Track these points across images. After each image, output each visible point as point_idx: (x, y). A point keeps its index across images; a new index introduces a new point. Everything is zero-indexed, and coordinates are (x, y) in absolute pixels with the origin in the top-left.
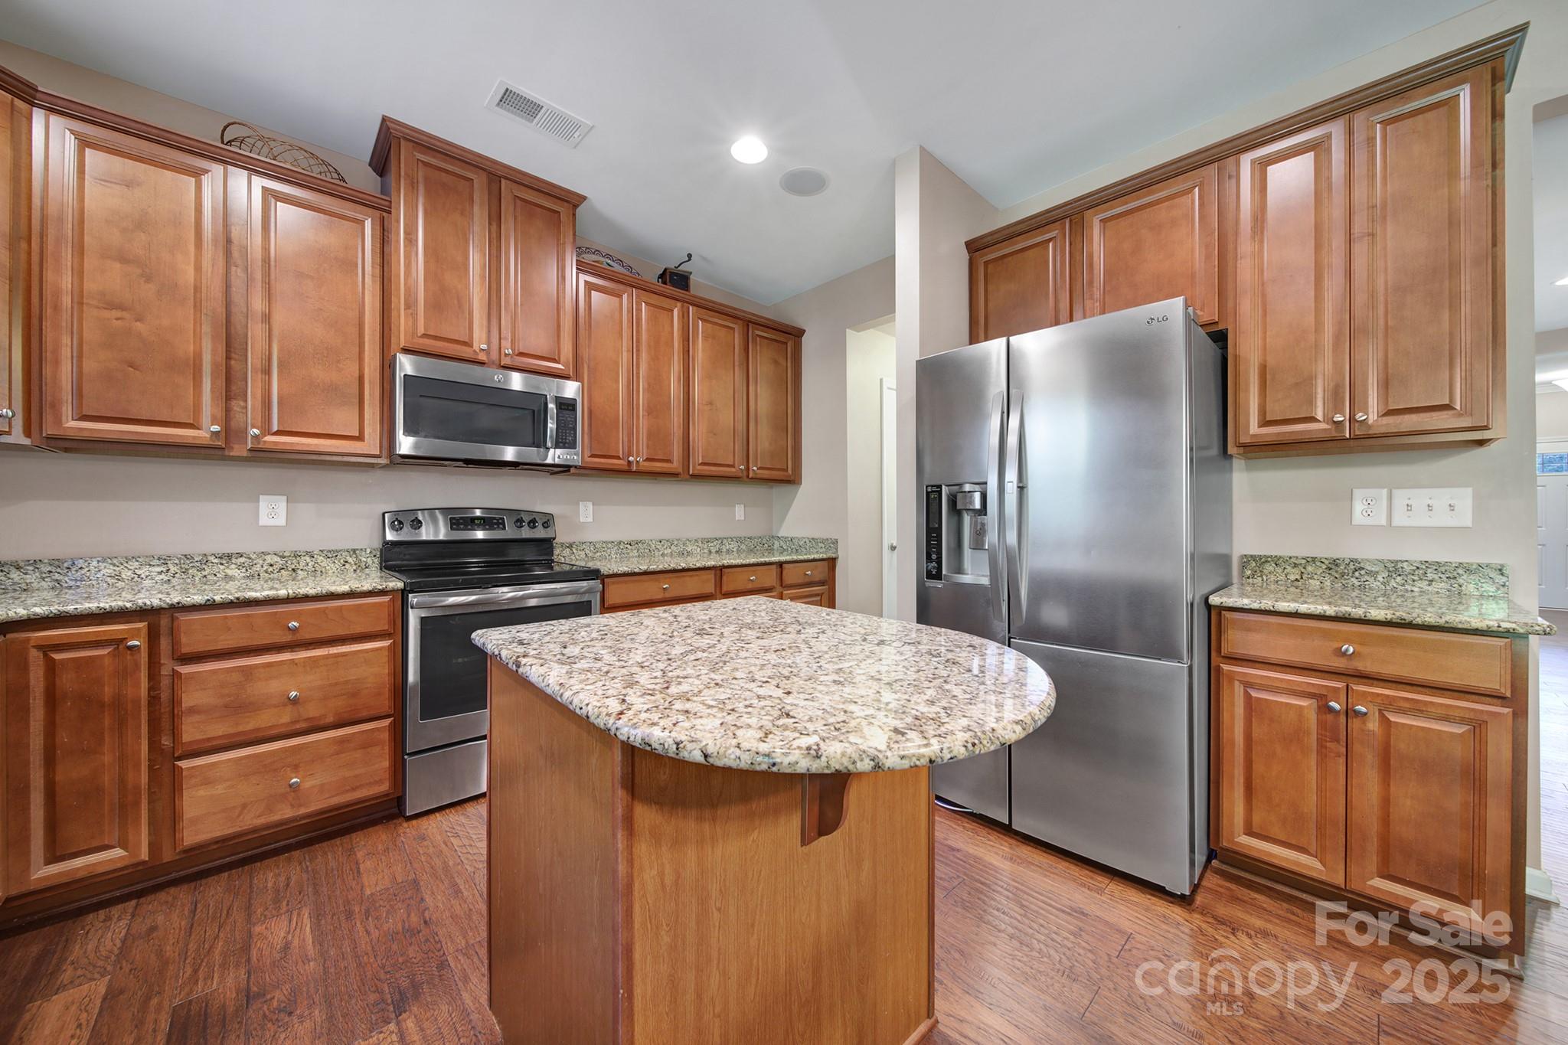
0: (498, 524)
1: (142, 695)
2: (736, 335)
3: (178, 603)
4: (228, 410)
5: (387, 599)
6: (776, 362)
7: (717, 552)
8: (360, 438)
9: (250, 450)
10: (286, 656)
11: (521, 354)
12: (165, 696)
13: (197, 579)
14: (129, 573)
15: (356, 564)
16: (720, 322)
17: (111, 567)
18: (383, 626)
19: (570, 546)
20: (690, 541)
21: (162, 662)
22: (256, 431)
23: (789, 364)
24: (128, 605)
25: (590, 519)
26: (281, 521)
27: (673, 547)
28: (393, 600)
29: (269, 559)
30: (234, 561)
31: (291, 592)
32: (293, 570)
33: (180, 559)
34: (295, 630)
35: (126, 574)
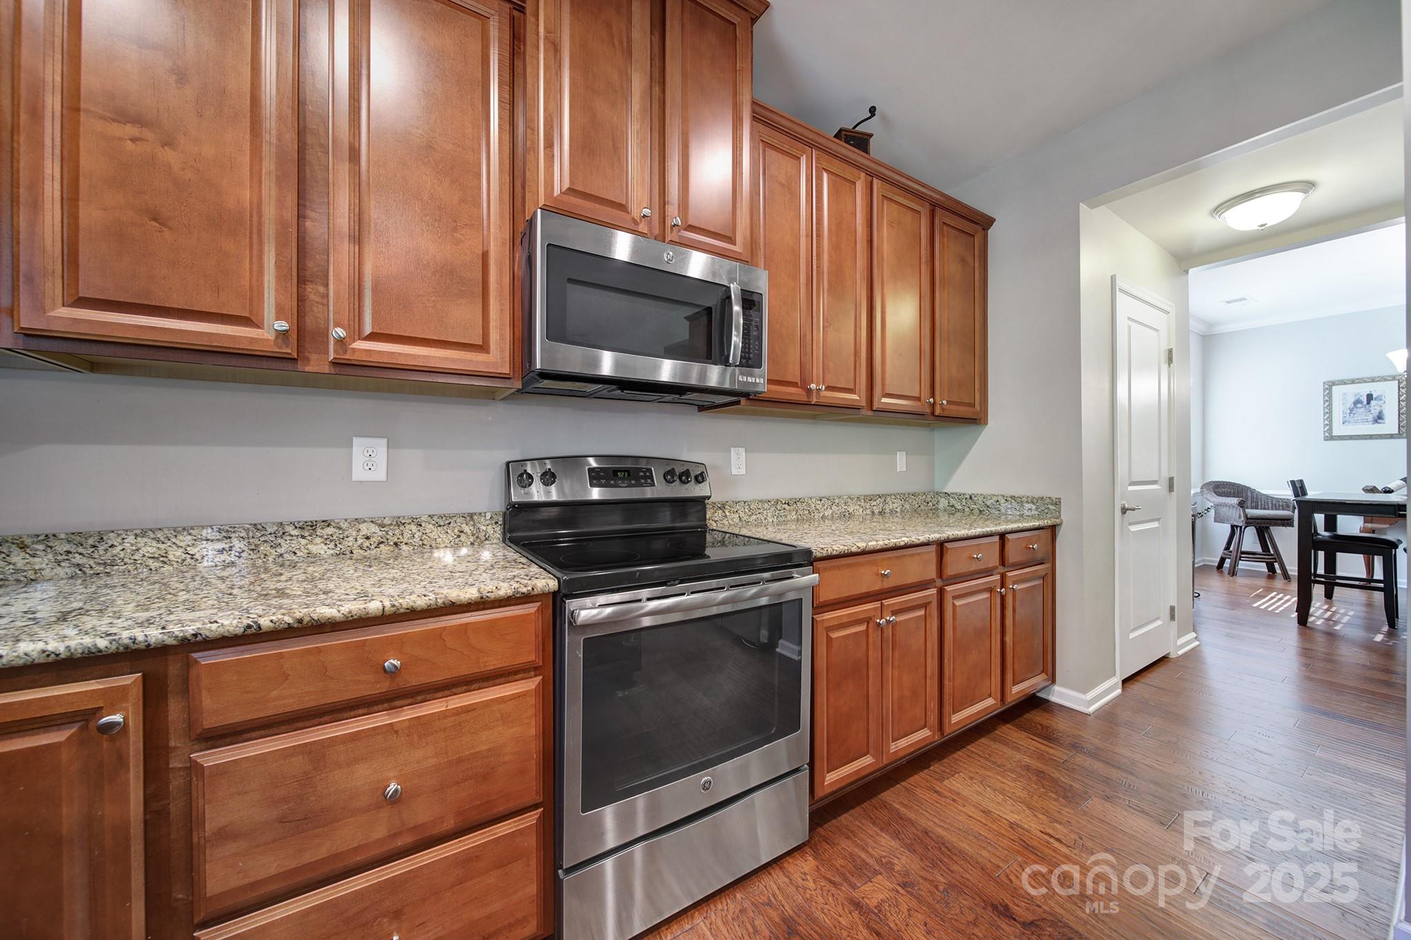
0: (646, 478)
1: (132, 814)
2: (923, 222)
3: (195, 635)
4: (301, 300)
5: (531, 608)
6: (963, 260)
7: (880, 512)
8: (483, 348)
9: (335, 364)
10: (380, 719)
11: (691, 228)
12: (176, 808)
13: (271, 559)
14: (179, 553)
15: (473, 535)
16: (905, 202)
17: (154, 543)
18: (530, 655)
19: (722, 507)
20: (852, 499)
21: (172, 744)
22: (341, 332)
23: (977, 265)
24: (102, 643)
25: (743, 471)
26: (380, 474)
27: (834, 507)
28: (541, 610)
29: (366, 529)
30: (319, 532)
31: (387, 604)
32: (396, 544)
33: (247, 530)
34: (395, 672)
35: (175, 554)
